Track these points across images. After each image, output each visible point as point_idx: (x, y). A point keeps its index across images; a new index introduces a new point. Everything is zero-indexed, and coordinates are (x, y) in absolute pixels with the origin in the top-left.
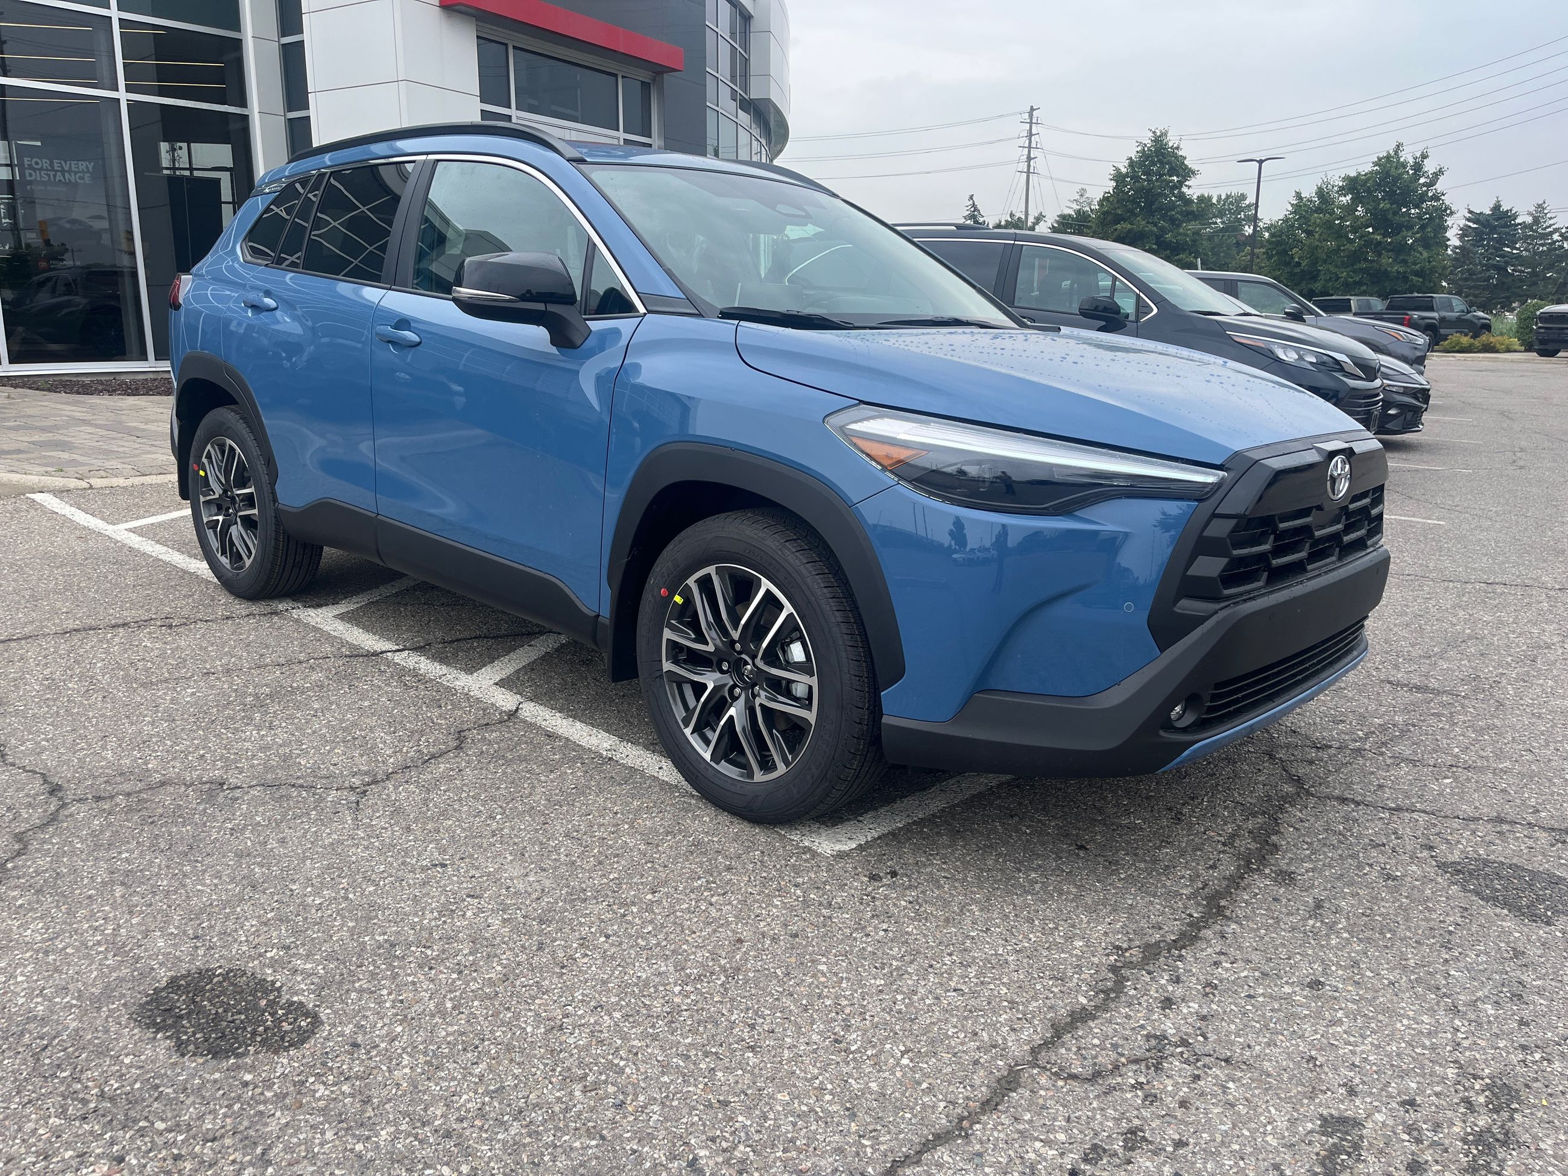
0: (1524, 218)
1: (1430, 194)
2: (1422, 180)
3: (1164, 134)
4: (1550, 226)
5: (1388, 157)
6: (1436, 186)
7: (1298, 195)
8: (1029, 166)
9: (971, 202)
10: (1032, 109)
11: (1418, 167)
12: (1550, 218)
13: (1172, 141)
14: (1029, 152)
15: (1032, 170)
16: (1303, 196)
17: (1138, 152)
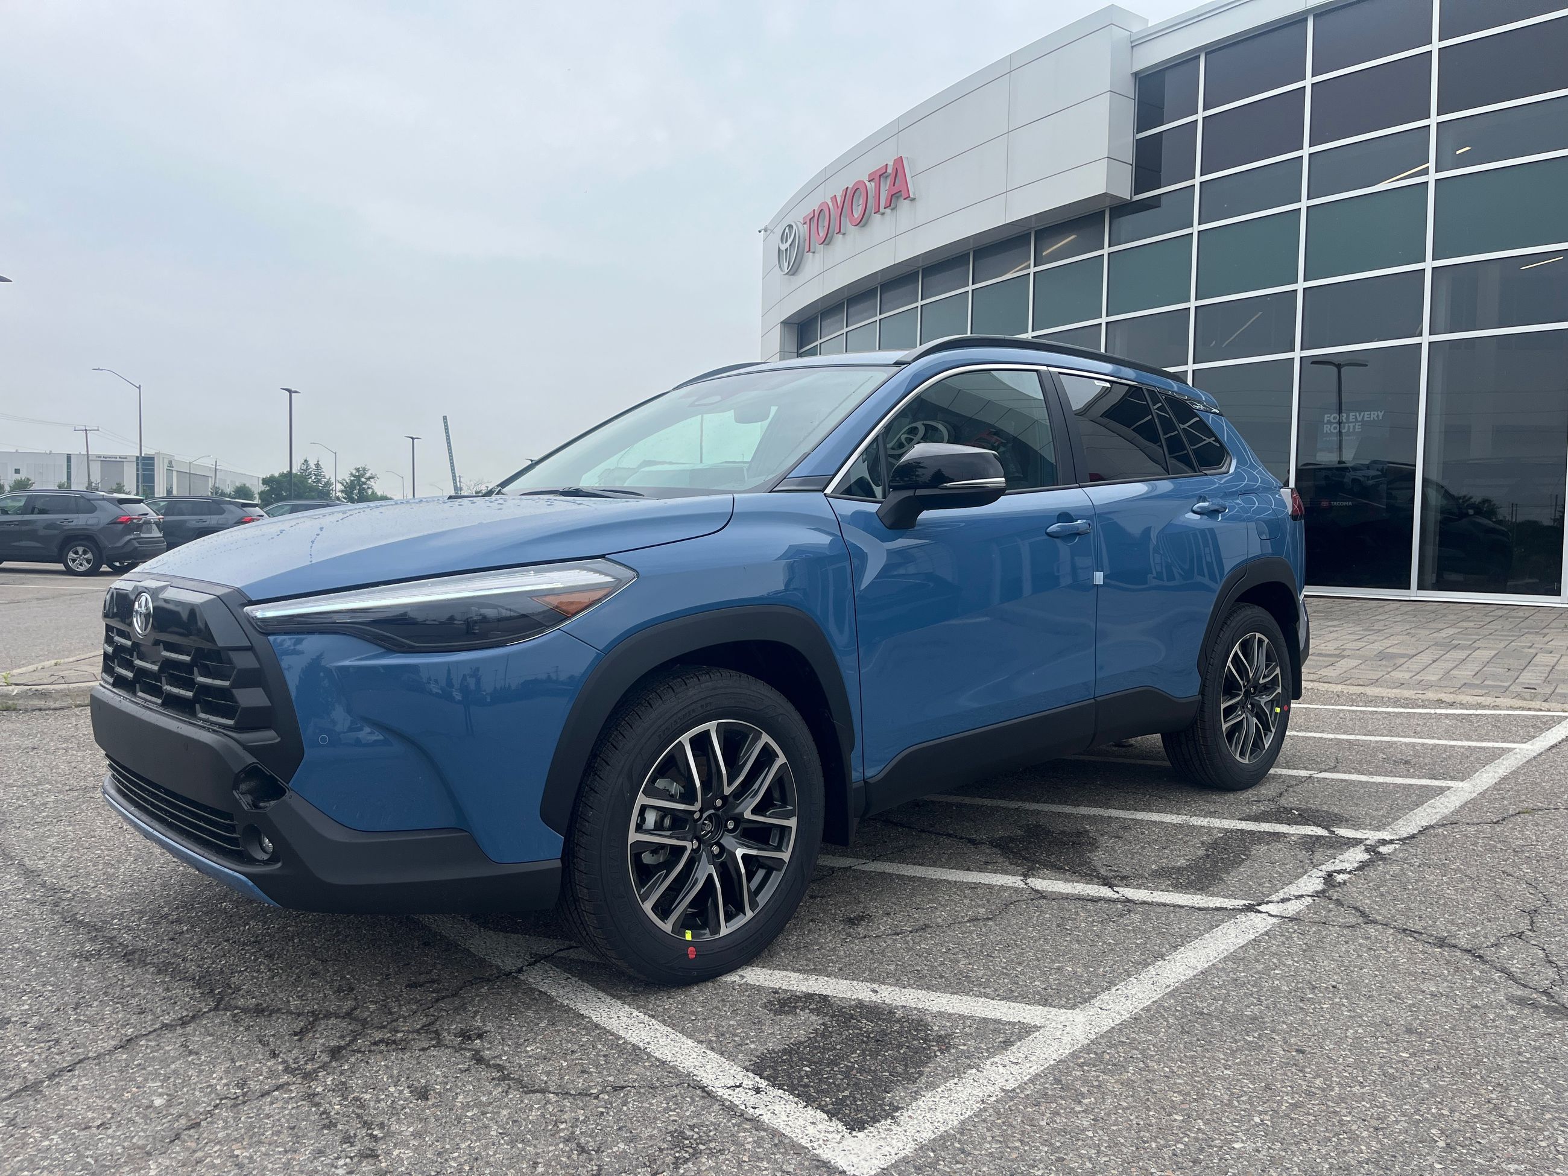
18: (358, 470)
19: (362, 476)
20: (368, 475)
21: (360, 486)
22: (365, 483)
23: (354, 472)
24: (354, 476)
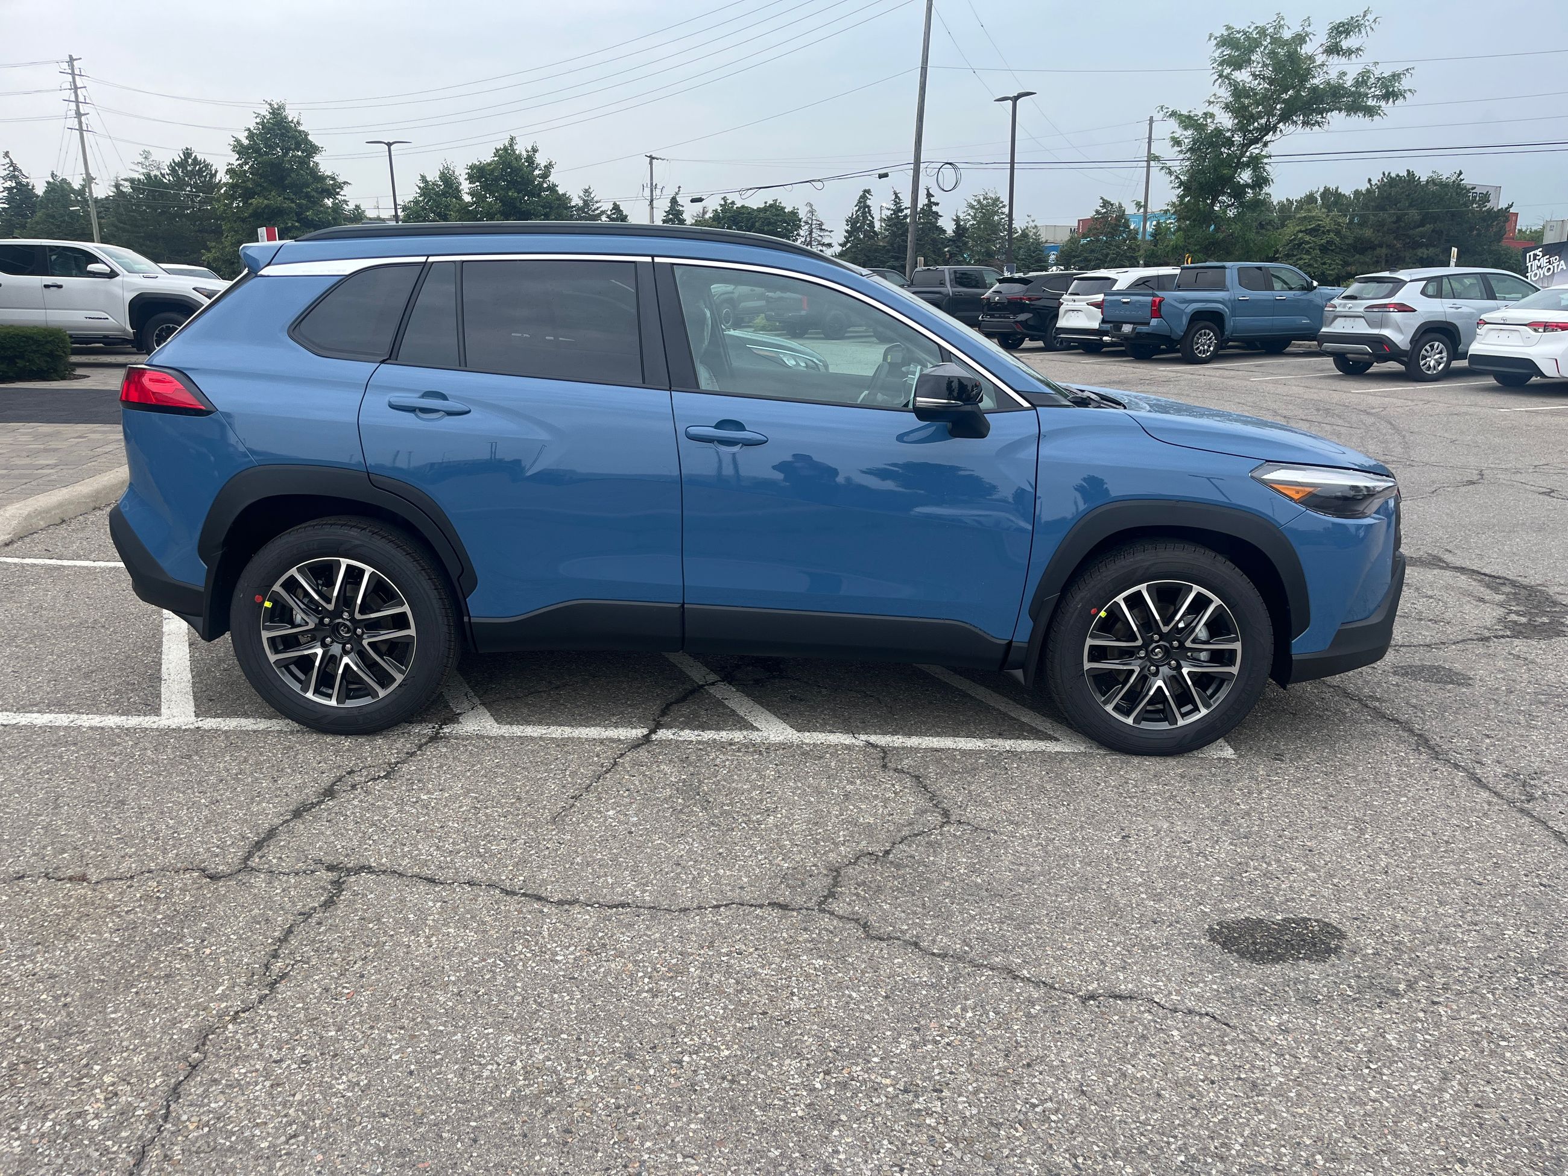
0: (576, 201)
1: (545, 185)
2: (537, 172)
3: (281, 107)
4: (595, 210)
5: (505, 149)
6: (550, 178)
7: (423, 179)
8: (80, 123)
9: (8, 160)
10: (72, 60)
11: (530, 160)
12: (597, 202)
13: (291, 114)
14: (78, 107)
15: (85, 128)
16: (428, 179)
17: (257, 123)
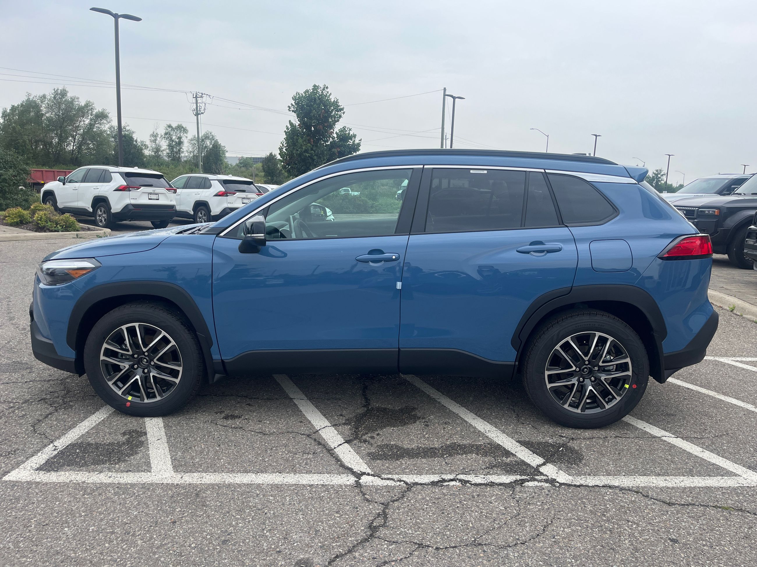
18: (657, 171)
19: (659, 174)
20: (662, 173)
21: (657, 179)
22: (660, 178)
23: (655, 172)
24: (655, 174)
